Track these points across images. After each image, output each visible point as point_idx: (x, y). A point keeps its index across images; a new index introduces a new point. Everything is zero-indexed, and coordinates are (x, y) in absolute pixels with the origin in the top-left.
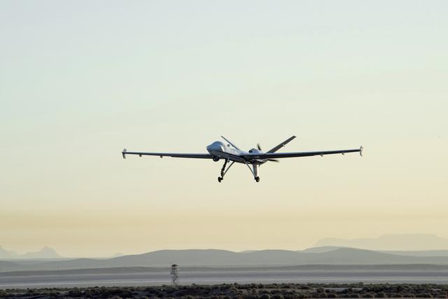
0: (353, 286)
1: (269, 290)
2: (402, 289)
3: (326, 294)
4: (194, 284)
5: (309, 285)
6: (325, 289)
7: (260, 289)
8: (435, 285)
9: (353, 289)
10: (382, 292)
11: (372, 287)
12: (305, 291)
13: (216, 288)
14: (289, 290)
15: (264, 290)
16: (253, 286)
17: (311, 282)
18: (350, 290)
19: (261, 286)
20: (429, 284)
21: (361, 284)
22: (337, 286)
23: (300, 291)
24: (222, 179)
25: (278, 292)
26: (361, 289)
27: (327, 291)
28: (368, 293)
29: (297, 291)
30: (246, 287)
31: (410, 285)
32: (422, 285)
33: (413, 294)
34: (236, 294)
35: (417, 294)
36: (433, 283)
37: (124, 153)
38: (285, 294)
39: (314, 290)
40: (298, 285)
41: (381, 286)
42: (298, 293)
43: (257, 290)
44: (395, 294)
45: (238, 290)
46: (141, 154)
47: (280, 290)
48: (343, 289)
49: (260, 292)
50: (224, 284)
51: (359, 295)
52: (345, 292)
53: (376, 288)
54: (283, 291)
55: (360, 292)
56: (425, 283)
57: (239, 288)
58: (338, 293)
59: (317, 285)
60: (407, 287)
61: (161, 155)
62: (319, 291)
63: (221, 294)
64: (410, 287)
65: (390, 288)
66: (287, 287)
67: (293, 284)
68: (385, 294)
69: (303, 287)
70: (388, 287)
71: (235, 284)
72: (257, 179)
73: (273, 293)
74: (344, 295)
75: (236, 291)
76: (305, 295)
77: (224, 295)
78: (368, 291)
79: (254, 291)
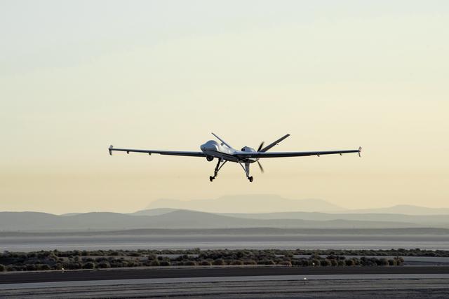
0: (188, 252)
1: (94, 258)
2: (243, 255)
3: (159, 262)
4: (7, 252)
5: (140, 251)
6: (158, 256)
7: (84, 257)
8: (277, 251)
9: (189, 255)
10: (221, 259)
11: (210, 253)
12: (134, 258)
13: (32, 255)
14: (117, 258)
15: (88, 257)
16: (76, 253)
17: (142, 249)
18: (186, 257)
19: (85, 254)
20: (272, 250)
21: (197, 251)
22: (170, 253)
23: (129, 258)
24: (214, 178)
25: (104, 259)
26: (197, 256)
27: (160, 258)
28: (205, 261)
29: (126, 258)
30: (68, 255)
31: (252, 251)
32: (265, 251)
33: (254, 261)
34: (55, 263)
35: (258, 261)
36: (276, 249)
37: (110, 150)
38: (113, 262)
39: (145, 257)
40: (127, 251)
41: (219, 252)
42: (127, 261)
43: (80, 258)
44: (235, 261)
45: (58, 258)
46: (128, 151)
47: (106, 257)
48: (178, 256)
49: (83, 259)
50: (42, 251)
51: (194, 262)
52: (179, 259)
53: (214, 254)
54: (110, 258)
55: (196, 259)
56: (267, 249)
57: (60, 255)
58: (172, 260)
59: (149, 252)
60: (248, 253)
61: (150, 152)
62: (150, 259)
63: (38, 263)
64: (251, 253)
65: (230, 255)
66: (115, 254)
67: (121, 251)
68: (223, 261)
69: (133, 254)
70: (227, 253)
71: (55, 251)
72: (251, 179)
73: (98, 260)
74: (178, 262)
75: (55, 258)
76: (135, 263)
77: (42, 263)
78: (205, 258)
79: (76, 259)
